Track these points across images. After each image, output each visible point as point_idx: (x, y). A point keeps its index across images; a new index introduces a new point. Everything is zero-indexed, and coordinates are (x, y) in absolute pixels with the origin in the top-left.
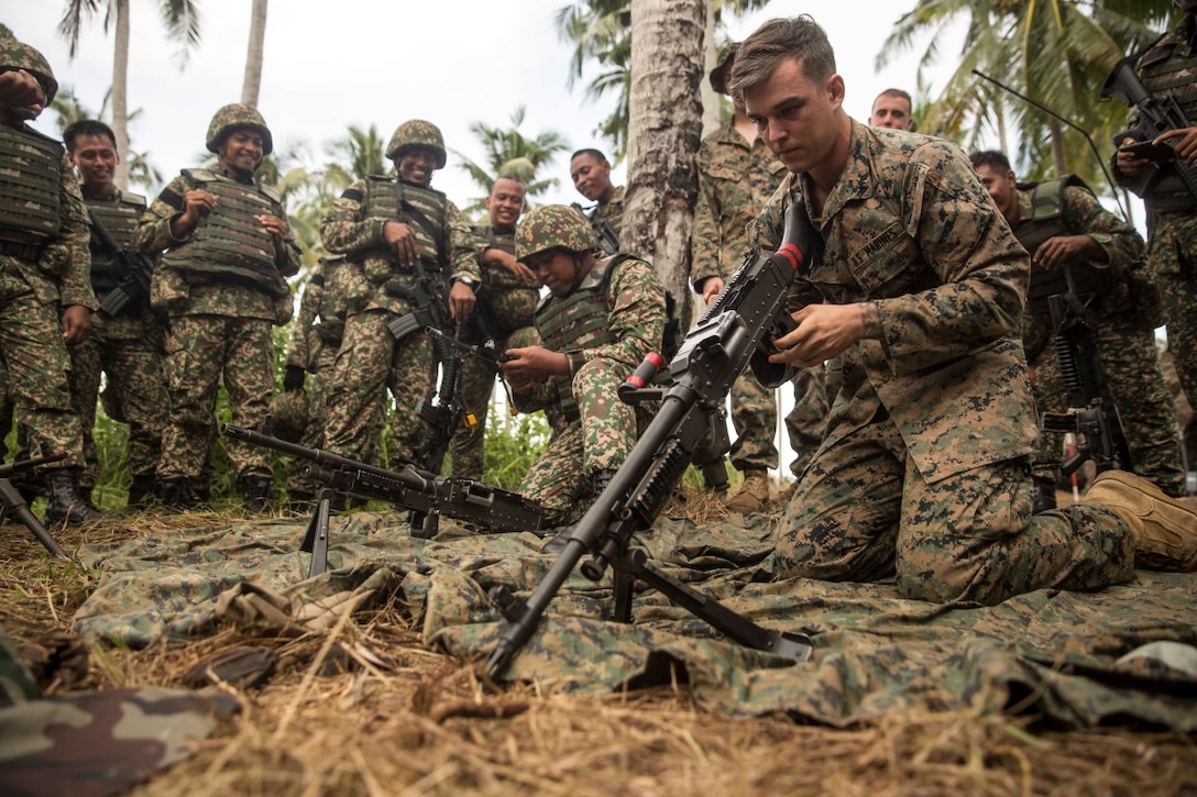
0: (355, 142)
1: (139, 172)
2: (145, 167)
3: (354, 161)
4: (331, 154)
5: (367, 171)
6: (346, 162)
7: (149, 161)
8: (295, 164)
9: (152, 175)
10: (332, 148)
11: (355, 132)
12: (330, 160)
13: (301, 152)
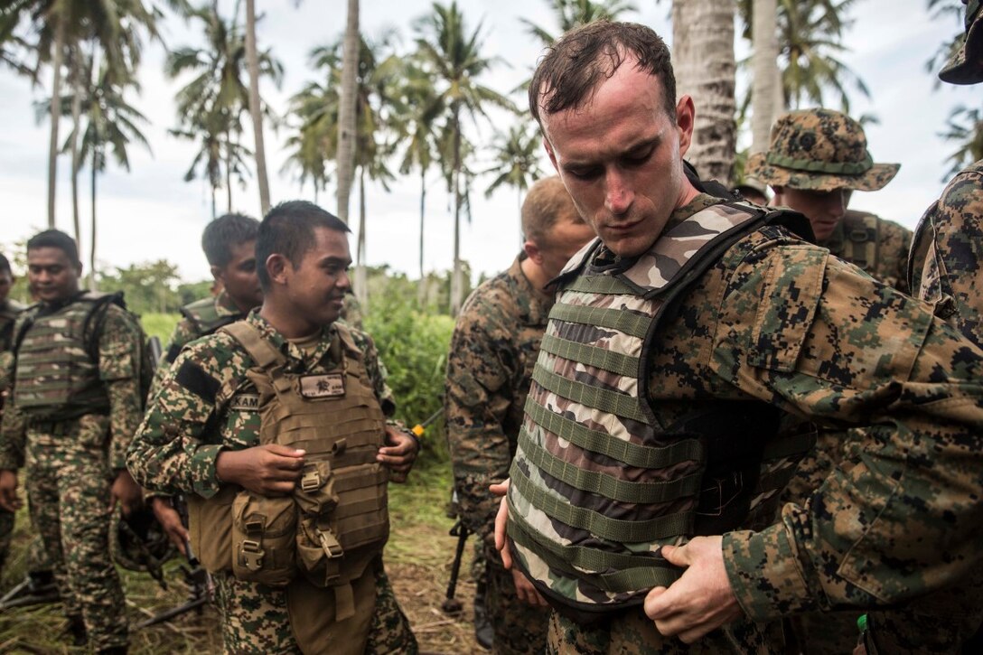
0: (439, 18)
1: (265, 65)
2: (269, 61)
3: (439, 35)
4: (418, 30)
5: (451, 43)
6: (432, 37)
7: (273, 55)
8: (388, 51)
9: (275, 67)
10: (419, 25)
11: (439, 9)
12: (419, 36)
13: (393, 39)
